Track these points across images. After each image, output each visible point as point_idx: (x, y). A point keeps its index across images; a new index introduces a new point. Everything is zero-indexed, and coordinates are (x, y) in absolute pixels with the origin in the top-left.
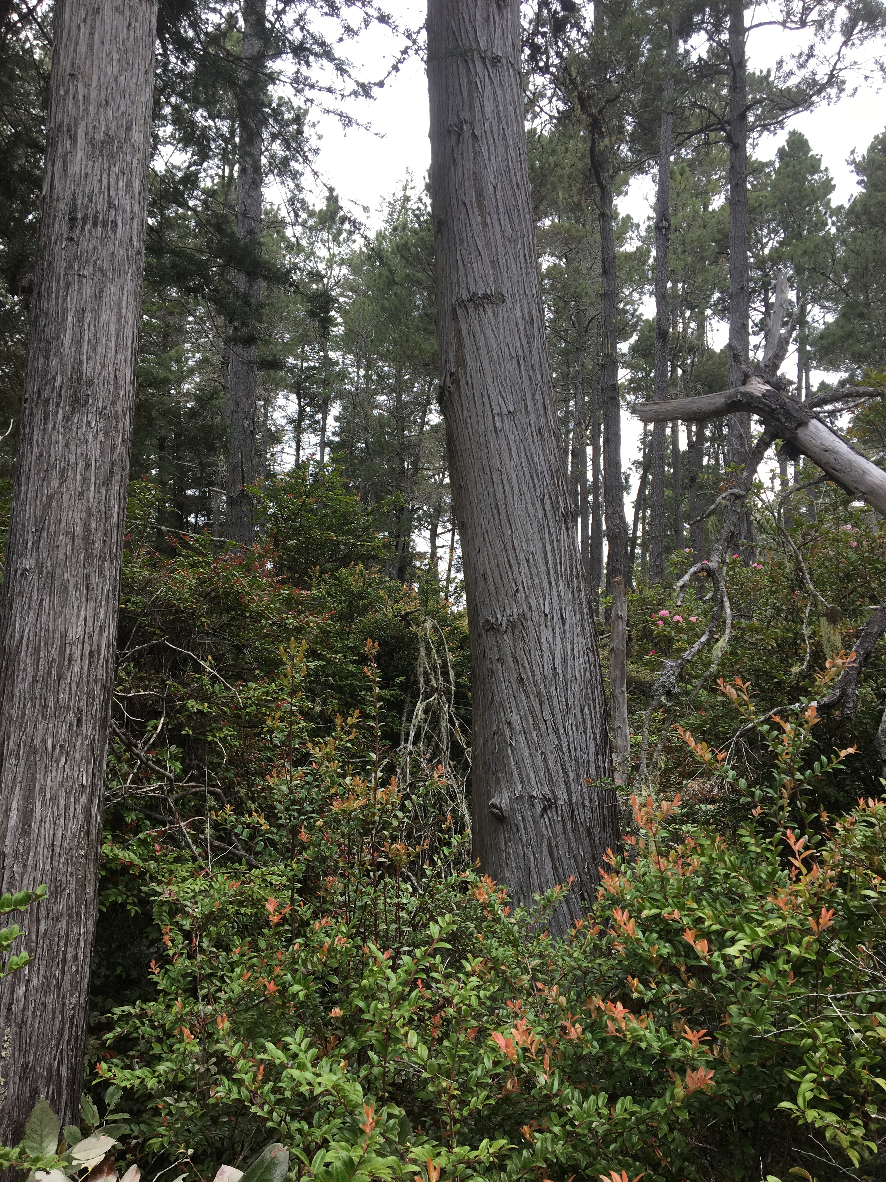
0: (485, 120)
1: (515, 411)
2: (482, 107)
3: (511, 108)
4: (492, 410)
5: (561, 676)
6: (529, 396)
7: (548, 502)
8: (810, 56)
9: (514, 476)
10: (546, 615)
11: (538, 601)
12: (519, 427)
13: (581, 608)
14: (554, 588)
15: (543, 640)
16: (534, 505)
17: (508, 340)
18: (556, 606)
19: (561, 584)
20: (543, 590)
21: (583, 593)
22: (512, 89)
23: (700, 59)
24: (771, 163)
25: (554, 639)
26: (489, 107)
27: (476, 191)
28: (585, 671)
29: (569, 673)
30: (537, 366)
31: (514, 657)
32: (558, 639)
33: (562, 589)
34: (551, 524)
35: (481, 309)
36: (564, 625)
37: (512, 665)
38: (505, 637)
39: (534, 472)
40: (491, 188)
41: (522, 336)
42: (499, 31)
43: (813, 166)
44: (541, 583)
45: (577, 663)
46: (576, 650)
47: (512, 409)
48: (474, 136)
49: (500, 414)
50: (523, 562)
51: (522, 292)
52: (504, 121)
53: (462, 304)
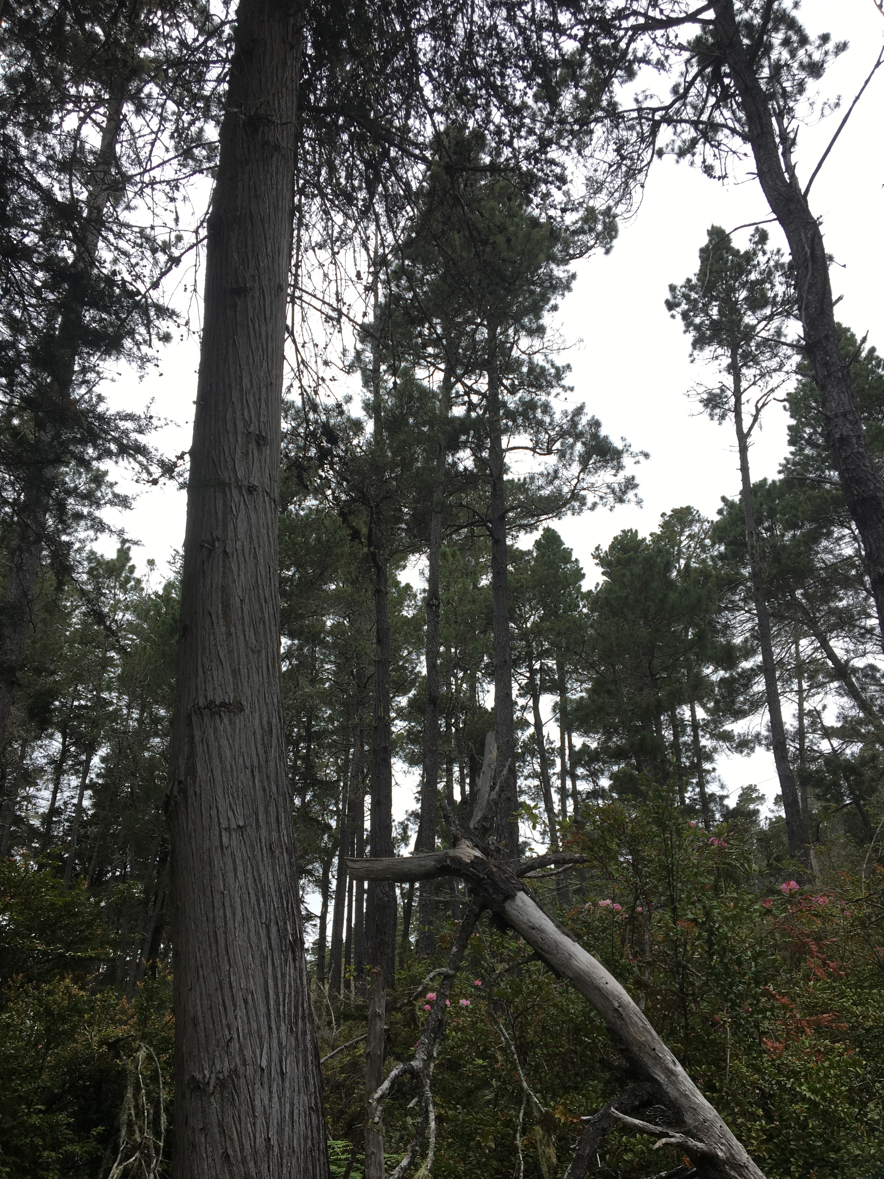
0: (237, 539)
1: (245, 827)
2: (235, 528)
3: (264, 531)
4: (219, 823)
5: (276, 1149)
6: (261, 809)
7: (274, 929)
8: (556, 477)
9: (238, 900)
10: (262, 1070)
11: (254, 1053)
12: (248, 844)
13: (305, 1057)
14: (275, 1035)
15: (257, 1103)
16: (258, 933)
17: (243, 750)
18: (275, 1057)
19: (283, 1028)
20: (260, 1038)
21: (309, 1037)
22: (266, 515)
23: (466, 469)
24: (529, 552)
25: (270, 1100)
26: (242, 528)
27: (222, 603)
28: (306, 1139)
29: (286, 1144)
30: (273, 777)
31: (220, 1125)
32: (276, 1099)
33: (283, 1034)
34: (276, 955)
35: (217, 717)
36: (283, 1080)
37: (217, 1136)
38: (212, 1099)
39: (260, 894)
40: (238, 601)
41: (259, 746)
42: (257, 464)
43: (565, 558)
44: (259, 1029)
45: (296, 1130)
46: (296, 1112)
47: (241, 823)
48: (225, 552)
49: (228, 829)
50: (240, 1003)
51: (262, 701)
52: (256, 542)
53: (199, 711)
